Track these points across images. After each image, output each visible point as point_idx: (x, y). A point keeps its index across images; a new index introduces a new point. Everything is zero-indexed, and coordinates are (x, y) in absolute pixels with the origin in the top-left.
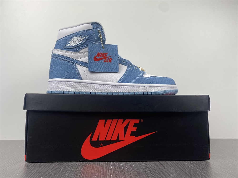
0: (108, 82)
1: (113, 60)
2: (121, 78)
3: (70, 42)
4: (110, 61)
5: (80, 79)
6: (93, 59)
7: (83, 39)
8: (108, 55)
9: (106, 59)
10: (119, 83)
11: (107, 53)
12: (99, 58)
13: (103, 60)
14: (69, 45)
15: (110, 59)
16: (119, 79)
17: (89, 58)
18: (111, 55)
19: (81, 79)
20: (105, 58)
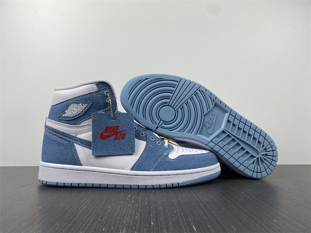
0: (117, 169)
1: (127, 136)
2: (135, 164)
3: (66, 111)
4: (123, 138)
5: (79, 165)
6: (99, 137)
7: (84, 107)
8: (120, 129)
9: (117, 136)
10: (133, 170)
11: (119, 127)
12: (107, 134)
13: (113, 137)
14: (65, 115)
15: (123, 134)
16: (133, 165)
17: (94, 136)
18: (124, 128)
19: (81, 165)
20: (116, 133)
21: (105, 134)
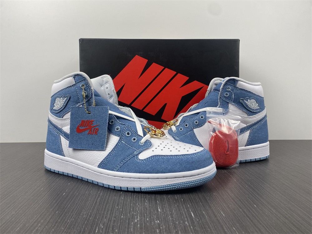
1: (100, 131)
2: (102, 161)
3: (55, 104)
4: (96, 133)
5: (63, 156)
6: (75, 130)
7: (64, 101)
8: (95, 124)
9: (91, 130)
10: (99, 168)
11: (94, 121)
13: (87, 132)
14: (54, 108)
15: (96, 129)
16: (100, 162)
17: (71, 129)
18: (98, 123)
21: (81, 128)
